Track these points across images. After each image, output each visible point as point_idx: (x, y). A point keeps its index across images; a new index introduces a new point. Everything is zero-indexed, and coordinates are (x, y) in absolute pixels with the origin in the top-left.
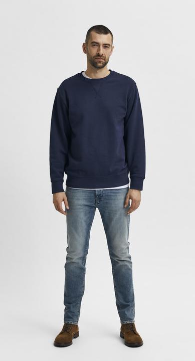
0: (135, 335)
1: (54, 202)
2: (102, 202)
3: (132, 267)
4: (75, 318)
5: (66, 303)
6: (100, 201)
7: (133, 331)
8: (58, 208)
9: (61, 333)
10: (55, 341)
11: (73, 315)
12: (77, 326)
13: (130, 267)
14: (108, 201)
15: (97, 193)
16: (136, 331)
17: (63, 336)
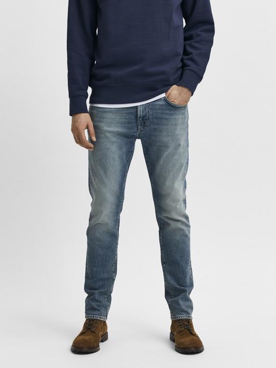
0: (191, 337)
1: (72, 130)
2: (147, 129)
3: (189, 232)
4: (103, 311)
5: (88, 288)
6: (144, 125)
7: (189, 330)
8: (79, 140)
9: (82, 334)
10: (73, 346)
11: (99, 306)
12: (105, 322)
13: (187, 233)
14: (156, 127)
15: (140, 113)
16: (193, 330)
17: (86, 338)
